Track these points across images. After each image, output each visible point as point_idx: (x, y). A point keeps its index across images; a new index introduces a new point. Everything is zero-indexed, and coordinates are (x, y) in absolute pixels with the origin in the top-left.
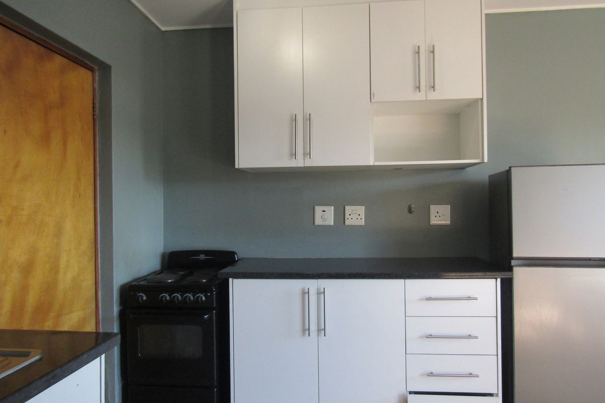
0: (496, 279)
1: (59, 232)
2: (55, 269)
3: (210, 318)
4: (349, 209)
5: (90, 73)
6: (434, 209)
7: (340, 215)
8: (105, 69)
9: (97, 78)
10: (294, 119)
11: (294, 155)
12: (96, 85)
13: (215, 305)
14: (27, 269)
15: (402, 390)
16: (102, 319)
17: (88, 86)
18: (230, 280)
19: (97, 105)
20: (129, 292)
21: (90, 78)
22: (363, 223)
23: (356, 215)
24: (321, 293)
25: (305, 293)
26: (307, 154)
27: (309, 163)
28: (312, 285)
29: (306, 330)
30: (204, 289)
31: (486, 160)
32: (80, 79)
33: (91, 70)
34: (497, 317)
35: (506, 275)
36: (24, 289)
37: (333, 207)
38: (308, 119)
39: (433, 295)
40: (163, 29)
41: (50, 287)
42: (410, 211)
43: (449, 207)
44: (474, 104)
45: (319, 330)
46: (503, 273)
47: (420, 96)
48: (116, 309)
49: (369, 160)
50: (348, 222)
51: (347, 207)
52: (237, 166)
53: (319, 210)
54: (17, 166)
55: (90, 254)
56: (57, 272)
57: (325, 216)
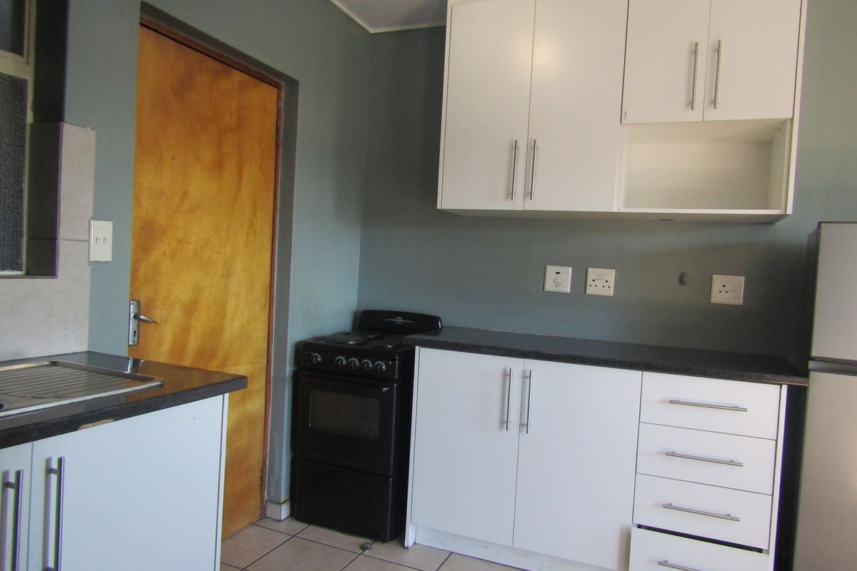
0: (781, 386)
1: (227, 274)
2: (221, 313)
3: (390, 392)
4: (592, 273)
5: (275, 90)
6: (718, 281)
7: (580, 280)
8: (293, 84)
9: (283, 95)
10: (515, 147)
11: (510, 194)
12: (282, 105)
13: (396, 377)
14: (190, 309)
15: (627, 521)
16: (274, 378)
17: (272, 107)
18: (417, 348)
19: (282, 128)
20: (304, 350)
21: (275, 97)
22: (611, 292)
23: (602, 282)
24: (527, 377)
25: (507, 375)
26: (528, 194)
27: (530, 206)
28: (517, 365)
29: (504, 423)
30: (386, 356)
31: (789, 212)
32: (263, 98)
33: (277, 86)
34: (777, 441)
35: (798, 381)
36: (185, 330)
37: (571, 269)
38: (533, 147)
39: (681, 398)
40: (372, 31)
41: (215, 332)
42: (681, 281)
43: (743, 279)
44: (781, 127)
45: (521, 425)
46: (791, 378)
47: (694, 116)
48: (289, 369)
49: (616, 205)
50: (590, 291)
51: (590, 270)
52: (439, 207)
53: (551, 270)
54: (184, 195)
55: (264, 301)
56: (223, 316)
57: (559, 279)
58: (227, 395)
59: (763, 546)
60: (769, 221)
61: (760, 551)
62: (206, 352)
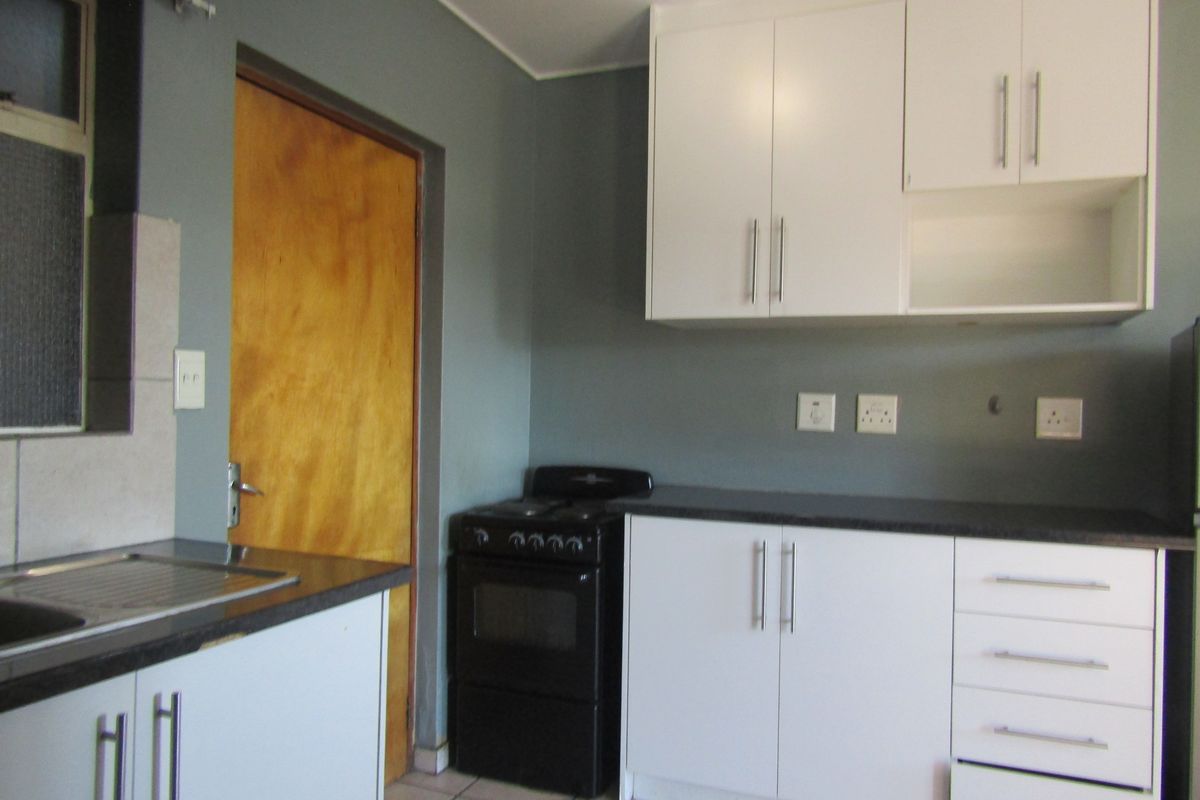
0: (1157, 551)
1: (355, 421)
2: (348, 478)
3: (591, 580)
4: (865, 401)
5: (411, 163)
6: (1045, 405)
7: (848, 413)
8: (436, 153)
9: (423, 168)
10: (753, 229)
11: (750, 295)
12: (422, 182)
13: (599, 559)
14: (307, 473)
15: (942, 753)
16: (421, 569)
17: (408, 184)
18: (627, 517)
19: (423, 213)
20: (463, 526)
21: (412, 171)
22: (893, 429)
23: (880, 414)
24: (788, 552)
25: (759, 550)
26: (775, 294)
27: (779, 310)
28: (773, 536)
29: (758, 619)
30: (582, 530)
31: (1150, 304)
32: (397, 173)
33: (415, 156)
34: (1154, 631)
35: (1180, 544)
36: (301, 504)
37: (833, 398)
38: (780, 228)
39: (1013, 573)
40: (538, 76)
41: (340, 506)
42: (993, 407)
43: (1080, 403)
44: (1130, 188)
45: (782, 621)
46: (1171, 540)
47: (1008, 176)
48: (441, 554)
49: (898, 304)
50: (863, 427)
51: (863, 399)
52: (648, 316)
53: (806, 401)
54: (295, 313)
55: (404, 458)
56: (351, 483)
57: (818, 412)
58: (387, 593)
59: (1144, 783)
60: (1114, 320)
61: (1138, 789)
62: (330, 532)
